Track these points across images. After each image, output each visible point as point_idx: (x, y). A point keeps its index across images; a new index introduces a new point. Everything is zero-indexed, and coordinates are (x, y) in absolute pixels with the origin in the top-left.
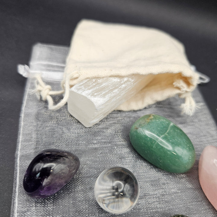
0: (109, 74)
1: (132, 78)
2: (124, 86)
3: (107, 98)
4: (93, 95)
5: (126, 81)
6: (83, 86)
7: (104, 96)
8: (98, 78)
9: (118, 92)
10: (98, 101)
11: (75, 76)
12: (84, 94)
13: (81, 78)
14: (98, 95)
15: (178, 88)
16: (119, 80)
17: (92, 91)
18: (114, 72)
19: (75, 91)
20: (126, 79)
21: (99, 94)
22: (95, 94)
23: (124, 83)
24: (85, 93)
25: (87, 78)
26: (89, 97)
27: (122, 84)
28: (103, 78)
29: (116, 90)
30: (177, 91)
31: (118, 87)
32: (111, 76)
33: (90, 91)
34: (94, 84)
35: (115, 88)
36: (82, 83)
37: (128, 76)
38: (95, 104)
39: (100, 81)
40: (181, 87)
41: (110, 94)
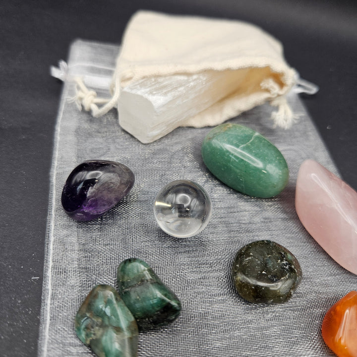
0: (173, 72)
1: (204, 76)
2: (192, 84)
3: (169, 97)
4: (151, 93)
6: (138, 86)
7: (166, 94)
8: (158, 76)
9: (184, 92)
10: (158, 100)
11: (129, 76)
12: (139, 93)
13: (137, 77)
14: (158, 93)
15: (267, 91)
16: (186, 78)
17: (150, 90)
18: (180, 68)
20: (195, 77)
22: (154, 93)
23: (194, 80)
24: (141, 92)
26: (146, 96)
27: (190, 82)
28: (166, 76)
29: (182, 89)
31: (184, 85)
32: (175, 74)
33: (148, 90)
34: (153, 84)
35: (181, 86)
36: (137, 83)
37: (198, 73)
38: (154, 105)
39: (160, 80)
40: (271, 89)
41: (173, 93)
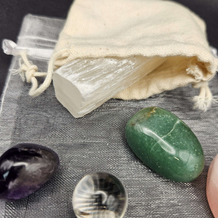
0: (105, 55)
1: (133, 61)
2: (121, 70)
3: (97, 84)
4: (80, 80)
5: (124, 65)
6: (70, 68)
7: (94, 82)
8: (91, 58)
9: (113, 78)
10: (85, 88)
11: (64, 55)
12: (69, 78)
13: (71, 57)
15: (193, 76)
16: (116, 63)
17: (80, 76)
18: (111, 52)
19: (60, 74)
20: (125, 62)
21: (88, 79)
22: (83, 79)
24: (71, 77)
25: (78, 58)
27: (119, 68)
28: (97, 58)
29: (110, 76)
30: (191, 80)
31: (113, 72)
32: (107, 57)
33: (78, 75)
34: (85, 66)
35: (109, 73)
36: (70, 65)
37: (128, 58)
38: (82, 92)
39: (92, 62)
40: (196, 75)
41: (101, 80)
